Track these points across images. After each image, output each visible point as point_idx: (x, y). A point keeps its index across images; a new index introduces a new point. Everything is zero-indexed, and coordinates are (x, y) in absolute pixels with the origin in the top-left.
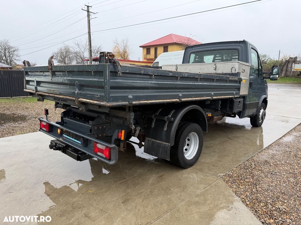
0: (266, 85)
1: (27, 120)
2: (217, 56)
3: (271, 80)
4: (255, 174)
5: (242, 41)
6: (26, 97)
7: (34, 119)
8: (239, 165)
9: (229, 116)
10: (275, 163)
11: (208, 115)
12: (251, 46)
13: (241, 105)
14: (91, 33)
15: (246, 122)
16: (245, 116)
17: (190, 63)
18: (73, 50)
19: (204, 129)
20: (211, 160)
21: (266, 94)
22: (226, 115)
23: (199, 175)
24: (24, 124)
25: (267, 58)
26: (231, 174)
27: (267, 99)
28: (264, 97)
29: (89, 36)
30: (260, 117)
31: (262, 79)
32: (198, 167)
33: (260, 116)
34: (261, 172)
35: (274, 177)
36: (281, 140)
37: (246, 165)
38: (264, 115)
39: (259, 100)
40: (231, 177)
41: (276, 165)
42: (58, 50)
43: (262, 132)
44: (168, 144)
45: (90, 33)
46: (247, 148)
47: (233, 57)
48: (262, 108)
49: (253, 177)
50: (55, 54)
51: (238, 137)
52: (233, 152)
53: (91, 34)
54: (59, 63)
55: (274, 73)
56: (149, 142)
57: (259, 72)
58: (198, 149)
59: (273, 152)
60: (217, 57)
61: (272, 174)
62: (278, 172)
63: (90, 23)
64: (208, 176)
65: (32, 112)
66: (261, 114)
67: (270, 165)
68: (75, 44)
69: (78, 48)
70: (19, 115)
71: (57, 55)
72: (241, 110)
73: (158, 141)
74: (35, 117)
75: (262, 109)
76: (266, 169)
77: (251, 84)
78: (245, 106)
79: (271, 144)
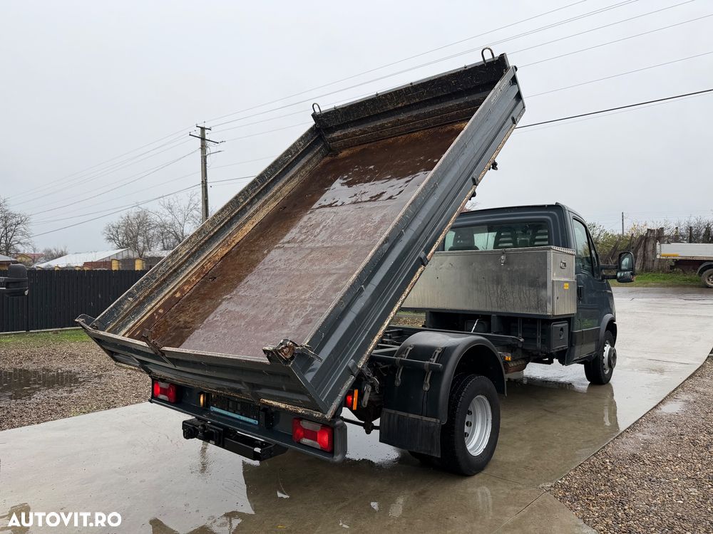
0: (609, 291)
1: (81, 382)
2: (502, 234)
3: (619, 282)
4: (616, 481)
5: (553, 205)
6: (60, 331)
7: (96, 380)
8: (580, 465)
9: (539, 361)
10: (653, 459)
11: (505, 357)
12: (572, 215)
13: (565, 336)
14: (209, 185)
15: (575, 373)
16: (575, 359)
17: (447, 251)
18: (158, 220)
19: (500, 390)
20: (520, 457)
21: (611, 311)
22: (532, 358)
23: (500, 488)
24: (79, 392)
25: (598, 232)
26: (567, 482)
27: (615, 321)
28: (608, 317)
29: (204, 190)
30: (606, 361)
31: (600, 281)
32: (494, 472)
33: (604, 360)
34: (629, 478)
35: (656, 486)
36: (657, 411)
37: (593, 465)
38: (613, 356)
39: (599, 325)
40: (568, 489)
41: (656, 463)
42: (121, 220)
43: (613, 395)
44: (434, 420)
45: (206, 183)
46: (589, 429)
47: (537, 237)
48: (607, 341)
49: (613, 488)
50: (113, 227)
51: (564, 407)
52: (560, 439)
53: (209, 187)
54: (122, 248)
55: (623, 268)
56: (392, 416)
57: (592, 266)
58: (491, 433)
59: (646, 437)
60: (503, 237)
61: (650, 480)
62: (664, 478)
63: (206, 163)
64: (520, 489)
65: (87, 363)
66: (606, 354)
67: (644, 464)
68: (163, 206)
69: (171, 216)
70: (60, 371)
71: (117, 232)
72: (565, 346)
73: (411, 416)
74: (96, 374)
75: (607, 345)
76: (637, 471)
77: (579, 292)
78: (572, 339)
79: (639, 420)
